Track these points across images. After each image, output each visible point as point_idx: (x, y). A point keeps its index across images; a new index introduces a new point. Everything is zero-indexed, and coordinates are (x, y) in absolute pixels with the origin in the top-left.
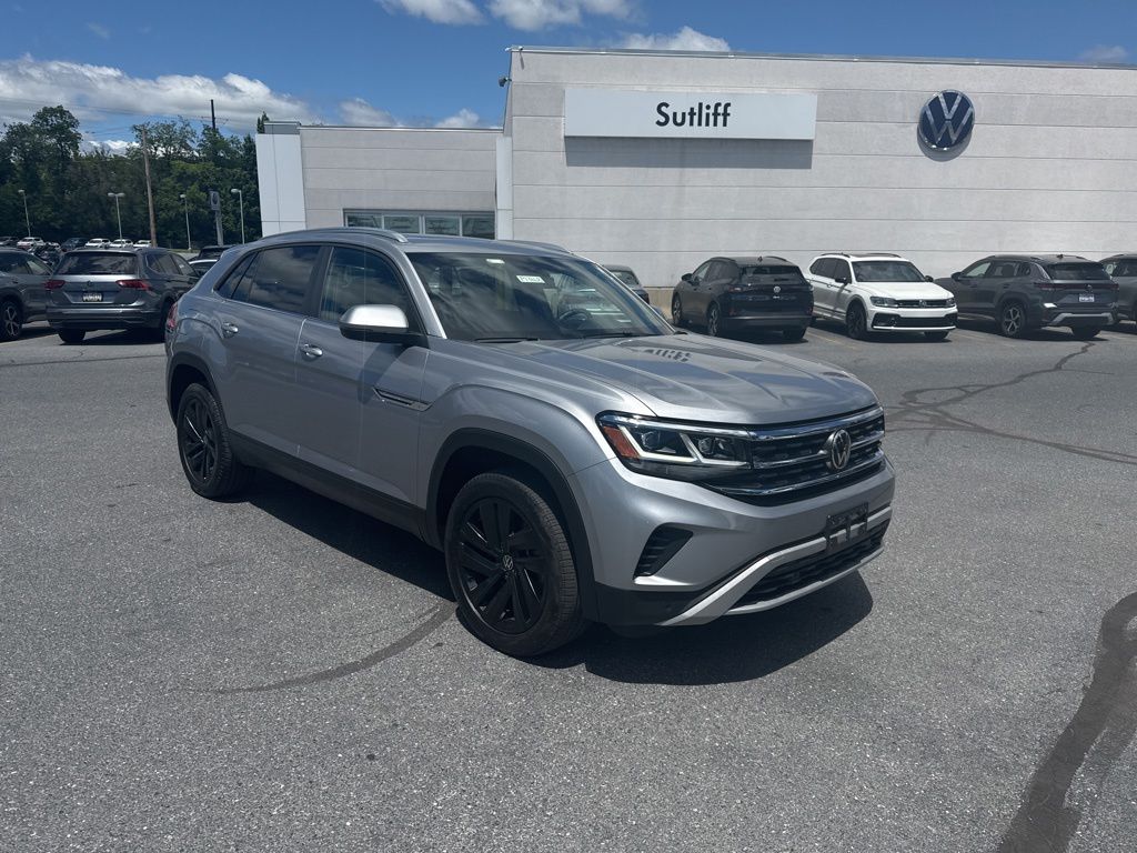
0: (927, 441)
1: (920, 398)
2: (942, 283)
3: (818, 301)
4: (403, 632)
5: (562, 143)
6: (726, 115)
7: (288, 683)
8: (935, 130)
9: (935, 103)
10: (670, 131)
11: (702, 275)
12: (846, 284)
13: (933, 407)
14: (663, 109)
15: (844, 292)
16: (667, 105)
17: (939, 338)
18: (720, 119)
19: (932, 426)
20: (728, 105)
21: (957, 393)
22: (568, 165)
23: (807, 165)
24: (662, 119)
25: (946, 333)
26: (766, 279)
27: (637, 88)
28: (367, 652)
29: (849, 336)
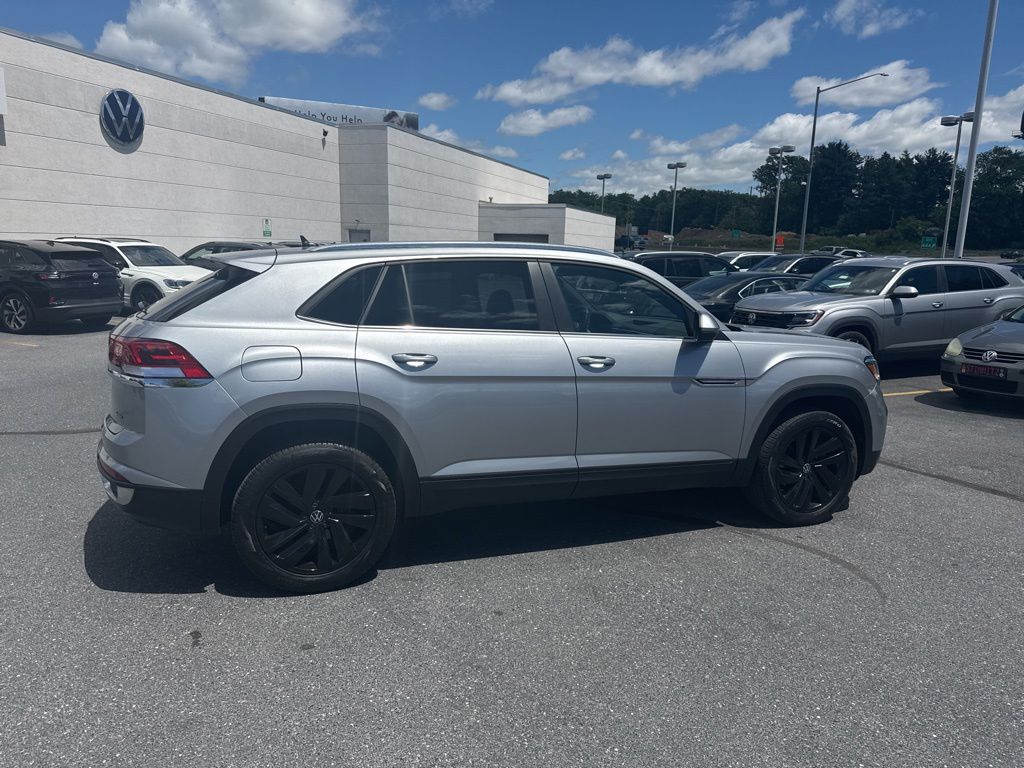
9: (111, 98)
26: (81, 266)
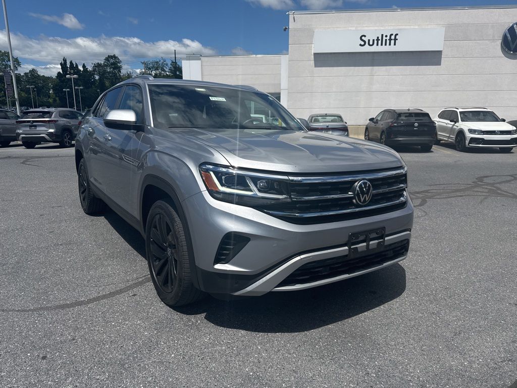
0: (481, 202)
1: (486, 180)
2: (512, 123)
3: (439, 132)
4: (122, 286)
5: (313, 57)
6: (395, 39)
7: (41, 309)
8: (511, 44)
10: (367, 48)
11: (379, 118)
12: (455, 123)
13: (492, 185)
14: (363, 38)
15: (454, 127)
16: (365, 36)
17: (508, 151)
18: (393, 42)
19: (488, 194)
20: (397, 34)
21: (509, 178)
22: (315, 67)
23: (439, 63)
24: (363, 43)
25: (511, 148)
27: (350, 28)
28: (95, 295)
29: (456, 149)
